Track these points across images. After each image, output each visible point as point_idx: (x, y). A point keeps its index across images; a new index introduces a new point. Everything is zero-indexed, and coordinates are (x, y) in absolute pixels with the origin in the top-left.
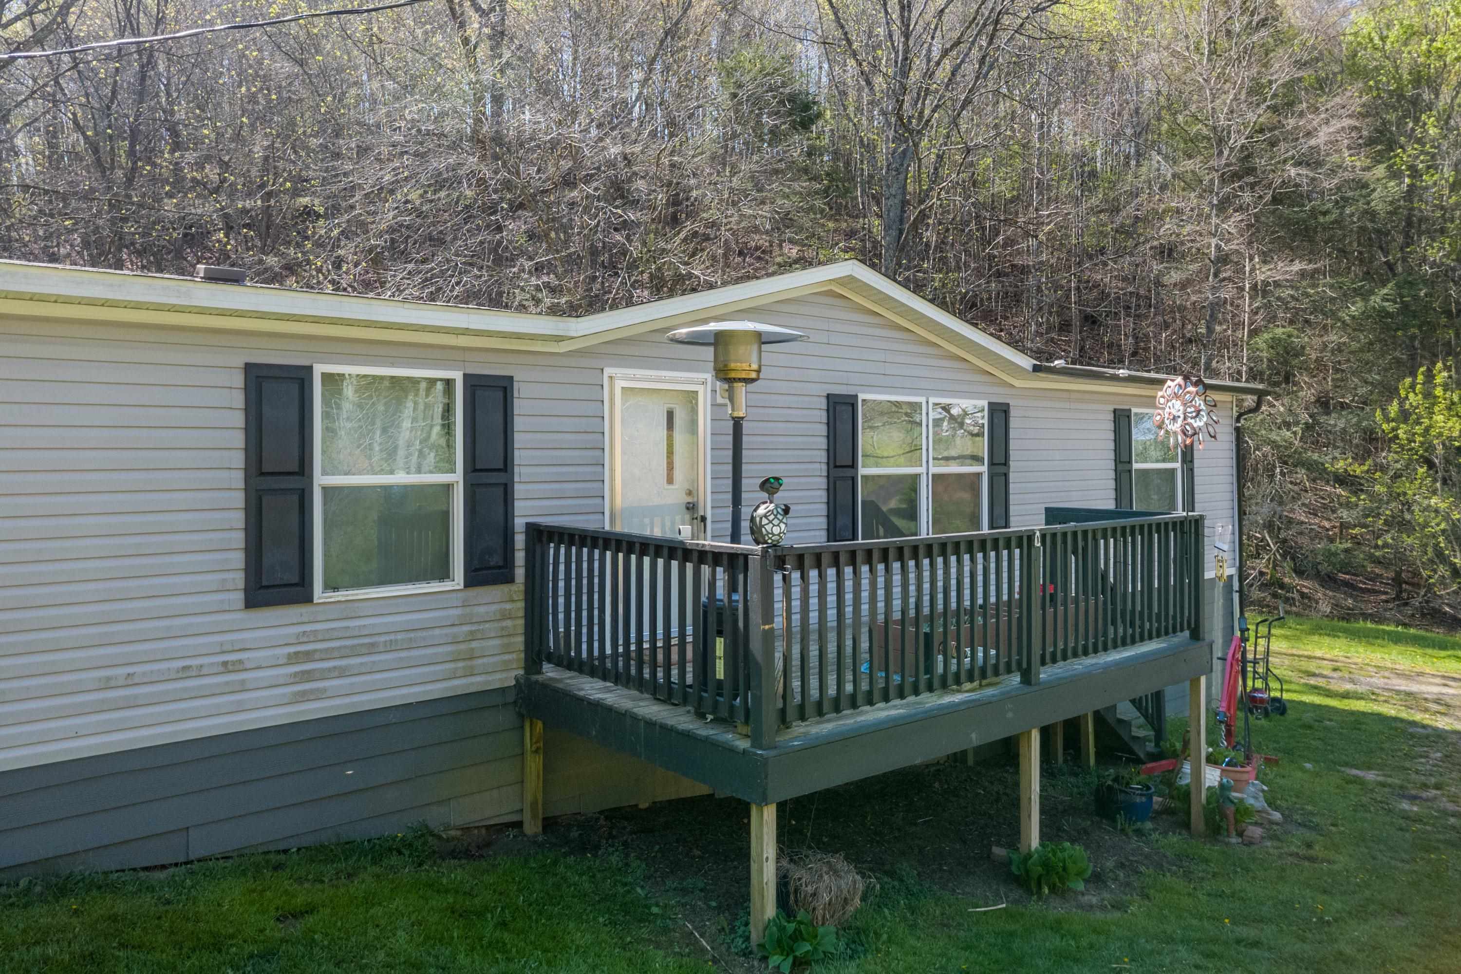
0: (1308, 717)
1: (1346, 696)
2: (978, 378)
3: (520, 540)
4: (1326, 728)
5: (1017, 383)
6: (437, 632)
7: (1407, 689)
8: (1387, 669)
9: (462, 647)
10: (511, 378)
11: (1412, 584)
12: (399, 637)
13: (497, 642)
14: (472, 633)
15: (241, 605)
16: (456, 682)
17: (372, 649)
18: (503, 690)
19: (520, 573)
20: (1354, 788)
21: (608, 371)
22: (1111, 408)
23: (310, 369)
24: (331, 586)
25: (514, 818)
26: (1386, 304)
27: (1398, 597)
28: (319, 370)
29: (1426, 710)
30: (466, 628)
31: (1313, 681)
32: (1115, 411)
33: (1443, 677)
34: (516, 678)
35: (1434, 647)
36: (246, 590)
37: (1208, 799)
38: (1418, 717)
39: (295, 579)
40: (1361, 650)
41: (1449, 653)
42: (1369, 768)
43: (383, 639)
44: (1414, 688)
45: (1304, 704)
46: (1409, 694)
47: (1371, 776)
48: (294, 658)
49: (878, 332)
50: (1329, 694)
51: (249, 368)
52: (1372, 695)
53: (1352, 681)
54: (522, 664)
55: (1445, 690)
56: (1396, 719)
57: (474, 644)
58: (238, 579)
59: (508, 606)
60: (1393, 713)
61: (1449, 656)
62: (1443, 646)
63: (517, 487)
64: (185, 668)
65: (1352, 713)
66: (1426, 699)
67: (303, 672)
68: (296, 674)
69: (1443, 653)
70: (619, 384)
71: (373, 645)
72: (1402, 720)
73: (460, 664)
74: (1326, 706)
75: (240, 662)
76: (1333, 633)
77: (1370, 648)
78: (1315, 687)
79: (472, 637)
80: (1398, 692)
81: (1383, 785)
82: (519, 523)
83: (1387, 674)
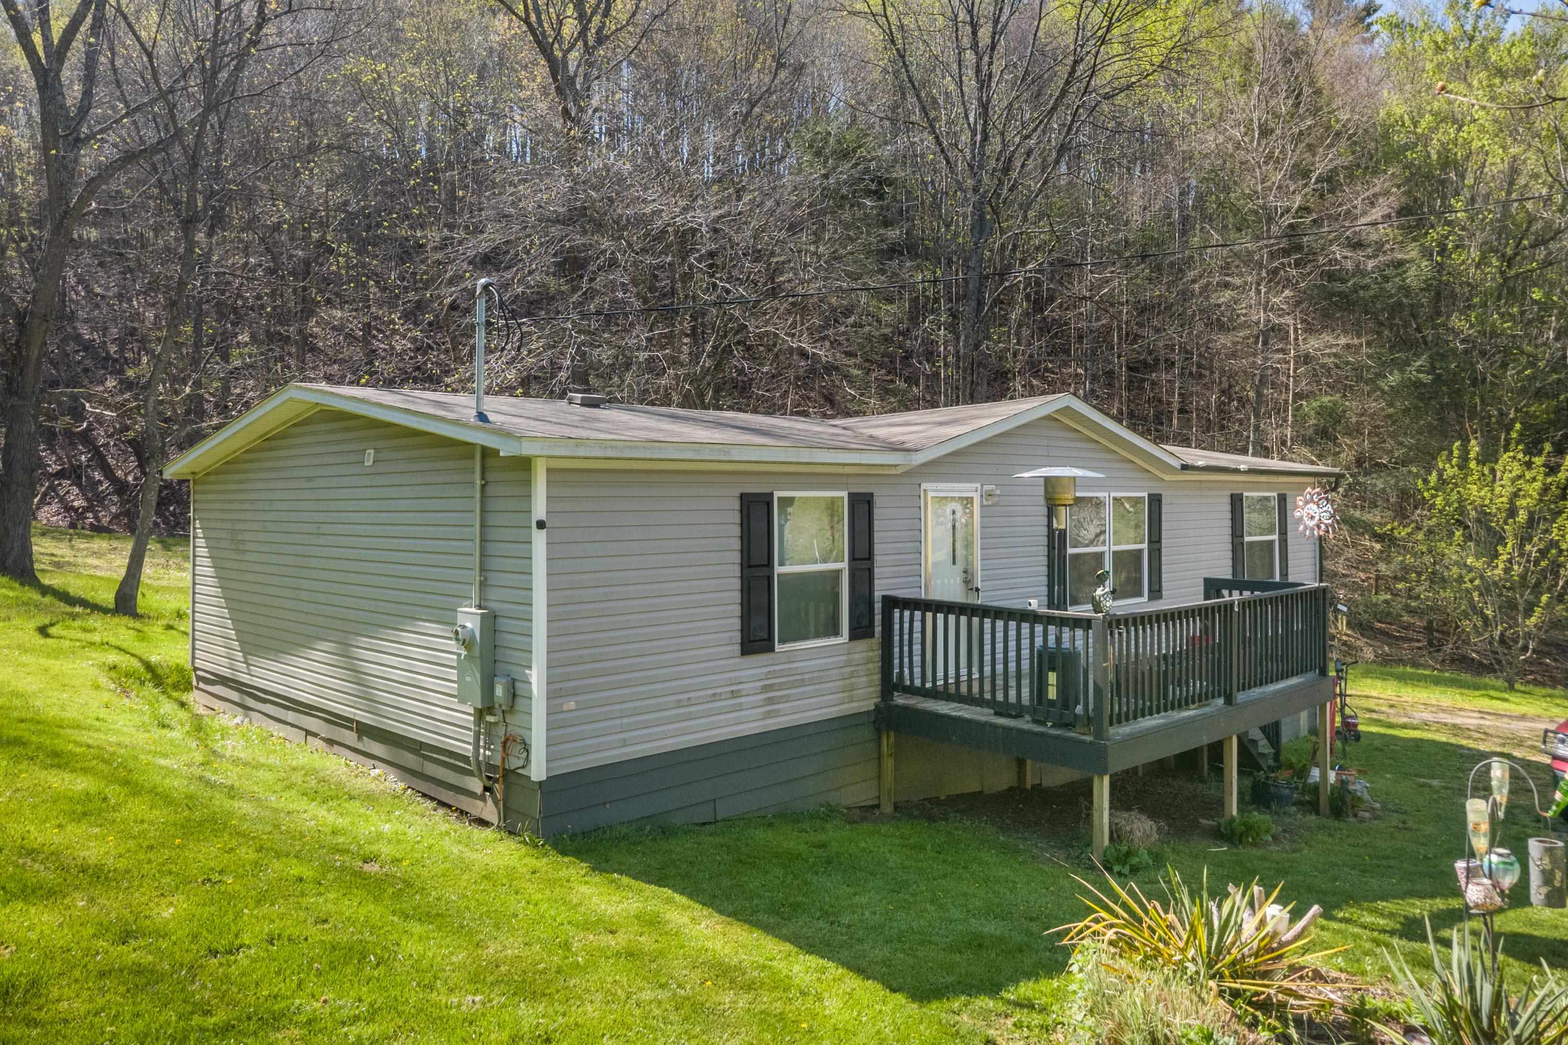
0: (1377, 743)
1: (1404, 727)
2: (1140, 475)
3: (878, 606)
4: (1393, 750)
5: (1167, 478)
6: (835, 671)
7: (1453, 721)
8: (1433, 706)
9: (848, 682)
10: (872, 495)
11: (1443, 632)
12: (816, 675)
13: (865, 679)
14: (852, 672)
15: (738, 653)
16: (845, 706)
17: (802, 683)
18: (868, 712)
19: (878, 629)
20: (1426, 790)
21: (924, 486)
22: (1229, 493)
23: (772, 494)
24: (782, 641)
25: (875, 802)
26: (1421, 376)
27: (1430, 644)
28: (777, 494)
29: (1469, 738)
30: (848, 669)
31: (1375, 716)
32: (1232, 496)
33: (1480, 712)
34: (876, 705)
35: (1469, 688)
36: (742, 644)
37: (1332, 793)
38: (1464, 742)
39: (766, 636)
40: (1410, 690)
41: (1483, 692)
42: (1433, 778)
43: (807, 676)
44: (1458, 721)
45: (1372, 733)
46: (1455, 726)
47: (1435, 783)
48: (766, 688)
49: (1079, 445)
50: (1391, 726)
51: (742, 496)
52: (1425, 725)
53: (1406, 716)
54: (879, 694)
55: (1482, 722)
56: (1447, 744)
57: (853, 680)
58: (737, 636)
59: (871, 654)
60: (1444, 739)
61: (1483, 695)
62: (1477, 687)
63: (876, 570)
64: (714, 695)
65: (1412, 740)
66: (1468, 729)
67: (769, 698)
68: (765, 700)
69: (1477, 693)
70: (931, 494)
71: (803, 680)
72: (1452, 745)
73: (846, 694)
74: (1389, 735)
75: (739, 691)
76: (1384, 677)
77: (1417, 689)
78: (1379, 721)
79: (852, 675)
80: (1446, 724)
81: (1446, 788)
82: (878, 595)
83: (1434, 709)
